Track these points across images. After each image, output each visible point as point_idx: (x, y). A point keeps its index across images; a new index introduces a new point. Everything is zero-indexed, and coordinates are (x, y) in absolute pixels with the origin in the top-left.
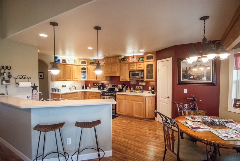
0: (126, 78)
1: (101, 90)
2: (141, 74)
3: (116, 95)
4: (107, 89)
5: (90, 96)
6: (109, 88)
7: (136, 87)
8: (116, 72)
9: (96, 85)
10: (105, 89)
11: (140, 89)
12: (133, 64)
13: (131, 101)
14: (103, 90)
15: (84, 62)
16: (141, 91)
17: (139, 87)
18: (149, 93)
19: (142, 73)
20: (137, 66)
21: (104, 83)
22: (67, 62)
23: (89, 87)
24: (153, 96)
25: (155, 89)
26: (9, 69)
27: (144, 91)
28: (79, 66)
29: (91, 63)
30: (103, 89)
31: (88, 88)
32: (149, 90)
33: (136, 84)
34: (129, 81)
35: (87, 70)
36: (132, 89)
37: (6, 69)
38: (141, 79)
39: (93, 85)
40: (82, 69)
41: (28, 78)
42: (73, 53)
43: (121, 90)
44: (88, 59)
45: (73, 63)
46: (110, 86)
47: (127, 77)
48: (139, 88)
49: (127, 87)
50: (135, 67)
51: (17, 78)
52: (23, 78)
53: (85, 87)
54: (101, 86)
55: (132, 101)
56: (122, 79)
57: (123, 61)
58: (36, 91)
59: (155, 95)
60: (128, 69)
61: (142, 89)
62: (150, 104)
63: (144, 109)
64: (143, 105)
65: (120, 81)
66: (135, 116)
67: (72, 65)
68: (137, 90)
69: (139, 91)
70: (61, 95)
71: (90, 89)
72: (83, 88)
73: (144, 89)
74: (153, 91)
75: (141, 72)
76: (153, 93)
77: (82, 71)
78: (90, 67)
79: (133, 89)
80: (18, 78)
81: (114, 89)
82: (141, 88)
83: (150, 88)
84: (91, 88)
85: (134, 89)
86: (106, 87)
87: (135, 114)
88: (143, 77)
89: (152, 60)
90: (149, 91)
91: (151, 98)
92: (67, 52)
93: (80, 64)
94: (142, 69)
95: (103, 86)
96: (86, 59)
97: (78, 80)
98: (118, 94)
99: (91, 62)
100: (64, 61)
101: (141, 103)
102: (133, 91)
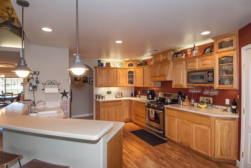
0: (182, 83)
1: (150, 99)
2: (208, 76)
3: (165, 108)
4: (157, 98)
5: (136, 106)
6: (160, 98)
7: (201, 99)
8: (166, 75)
9: (145, 92)
10: (155, 98)
11: (208, 103)
12: (193, 60)
13: (187, 122)
14: (151, 99)
15: (130, 65)
16: (210, 105)
17: (205, 98)
18: (225, 110)
19: (210, 74)
20: (200, 62)
21: (154, 90)
22: (112, 66)
23: (138, 94)
24: (234, 119)
25: (238, 104)
26: (37, 74)
27: (217, 106)
28: (126, 69)
29: (138, 65)
30: (153, 98)
31: (138, 96)
32: (226, 105)
33: (199, 93)
34: (186, 87)
35: (134, 74)
36: (193, 101)
37: (34, 74)
38: (208, 85)
39: (143, 92)
40: (130, 72)
41: (57, 84)
42: (119, 55)
43: (175, 102)
44: (136, 60)
45: (118, 66)
46: (160, 95)
47: (183, 81)
48: (207, 100)
49: (185, 98)
50: (198, 65)
51: (45, 84)
52: (52, 83)
53: (134, 94)
54: (149, 94)
55: (189, 121)
56: (175, 85)
57: (177, 56)
58: (66, 97)
59: (236, 116)
60: (184, 69)
61: (211, 102)
62: (225, 134)
63: (211, 141)
64: (209, 133)
65: (173, 87)
66: (193, 149)
67: (117, 68)
68: (203, 103)
69: (205, 105)
70: (101, 103)
71: (139, 97)
72: (132, 96)
73: (215, 103)
74: (234, 107)
75: (208, 73)
76: (234, 111)
77: (129, 76)
78: (137, 70)
79: (195, 102)
80: (47, 83)
81: (165, 100)
82: (210, 100)
83: (227, 101)
84: (141, 96)
85: (197, 101)
86: (157, 96)
87: (194, 145)
88: (212, 82)
89: (231, 48)
90: (225, 108)
91: (228, 122)
92: (112, 54)
93: (127, 67)
94: (209, 66)
95: (153, 94)
96: (133, 61)
97: (124, 86)
98: (168, 108)
99: (139, 63)
100: (108, 64)
101: (206, 128)
102: (196, 104)
